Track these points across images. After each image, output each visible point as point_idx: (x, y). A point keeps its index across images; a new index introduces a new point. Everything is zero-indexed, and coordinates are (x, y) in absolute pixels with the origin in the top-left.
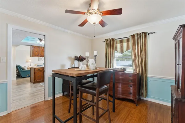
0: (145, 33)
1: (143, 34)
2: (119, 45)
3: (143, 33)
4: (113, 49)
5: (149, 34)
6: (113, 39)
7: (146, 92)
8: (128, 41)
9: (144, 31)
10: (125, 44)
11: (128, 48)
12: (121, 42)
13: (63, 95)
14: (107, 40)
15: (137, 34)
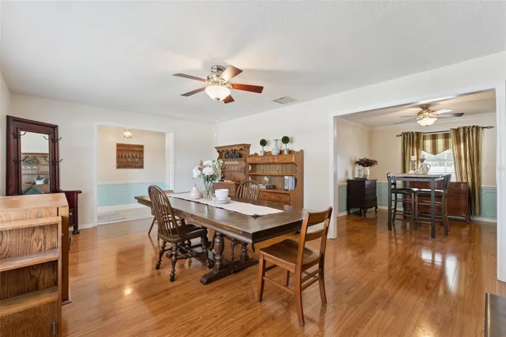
0: (477, 128)
1: (474, 129)
2: (428, 143)
3: (474, 126)
4: (418, 148)
5: (483, 128)
6: (418, 134)
7: (480, 209)
8: (446, 136)
9: (475, 125)
10: (440, 142)
11: (446, 146)
12: (434, 137)
13: (349, 213)
14: (407, 133)
15: (464, 128)
